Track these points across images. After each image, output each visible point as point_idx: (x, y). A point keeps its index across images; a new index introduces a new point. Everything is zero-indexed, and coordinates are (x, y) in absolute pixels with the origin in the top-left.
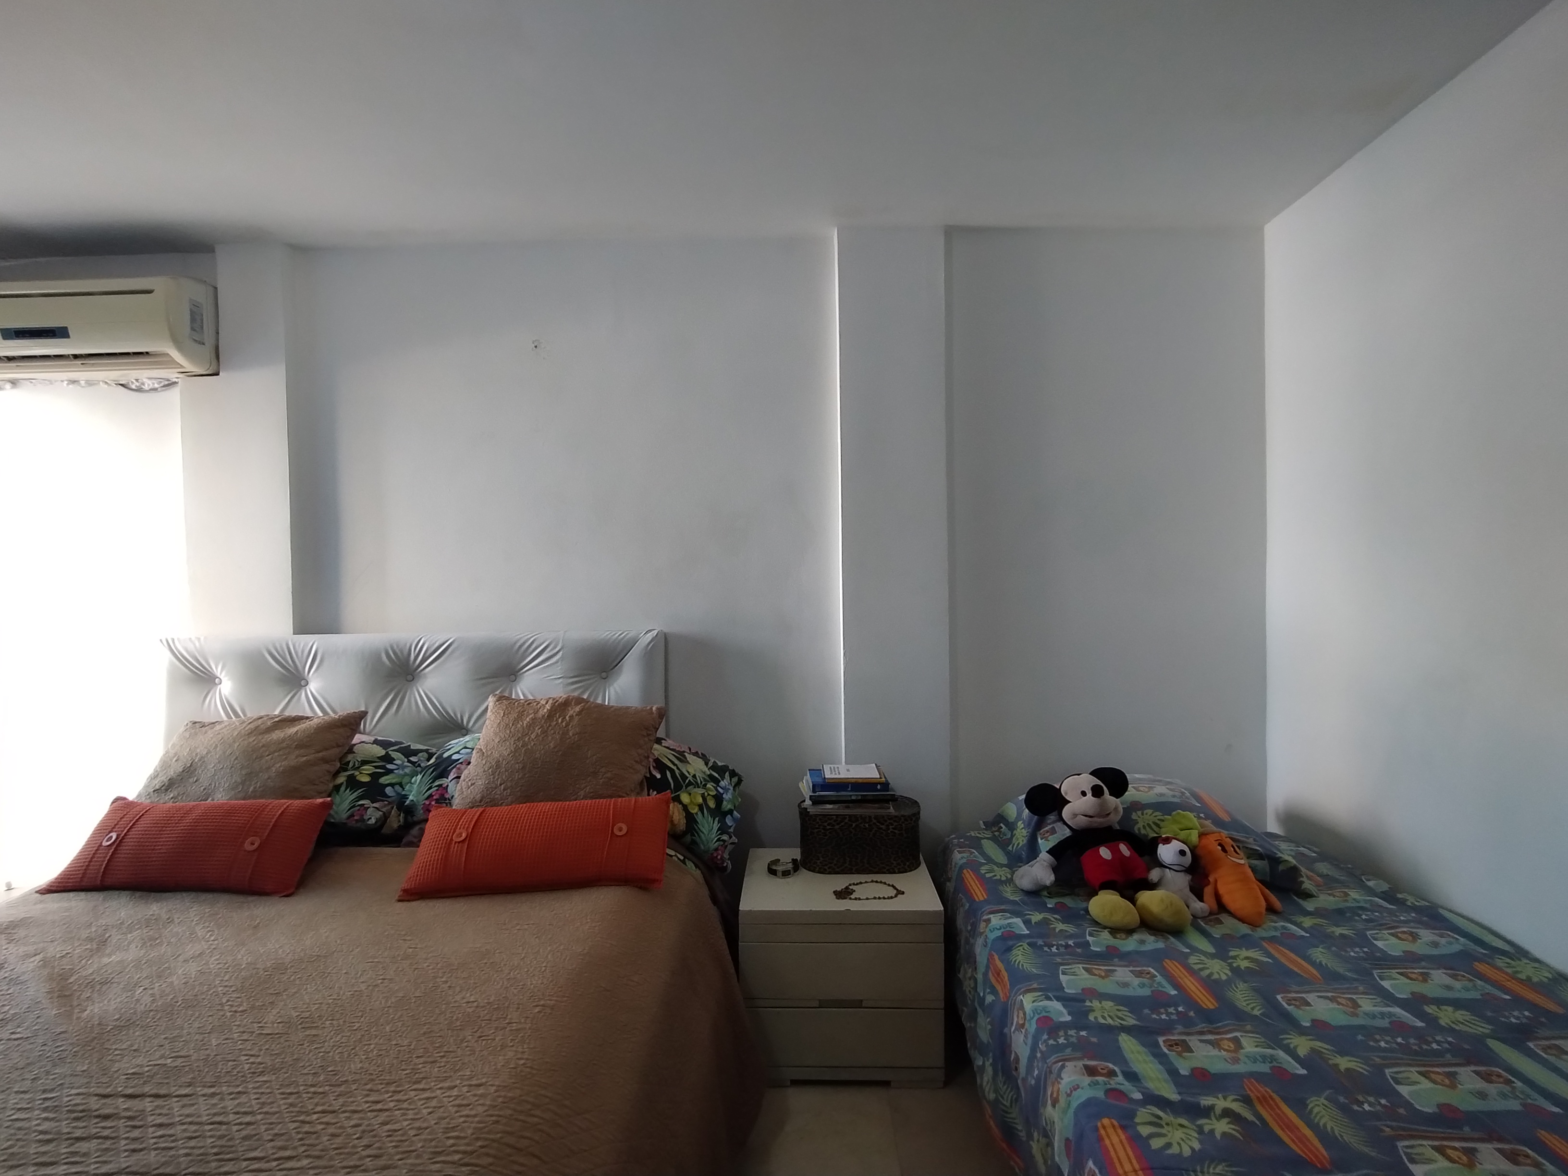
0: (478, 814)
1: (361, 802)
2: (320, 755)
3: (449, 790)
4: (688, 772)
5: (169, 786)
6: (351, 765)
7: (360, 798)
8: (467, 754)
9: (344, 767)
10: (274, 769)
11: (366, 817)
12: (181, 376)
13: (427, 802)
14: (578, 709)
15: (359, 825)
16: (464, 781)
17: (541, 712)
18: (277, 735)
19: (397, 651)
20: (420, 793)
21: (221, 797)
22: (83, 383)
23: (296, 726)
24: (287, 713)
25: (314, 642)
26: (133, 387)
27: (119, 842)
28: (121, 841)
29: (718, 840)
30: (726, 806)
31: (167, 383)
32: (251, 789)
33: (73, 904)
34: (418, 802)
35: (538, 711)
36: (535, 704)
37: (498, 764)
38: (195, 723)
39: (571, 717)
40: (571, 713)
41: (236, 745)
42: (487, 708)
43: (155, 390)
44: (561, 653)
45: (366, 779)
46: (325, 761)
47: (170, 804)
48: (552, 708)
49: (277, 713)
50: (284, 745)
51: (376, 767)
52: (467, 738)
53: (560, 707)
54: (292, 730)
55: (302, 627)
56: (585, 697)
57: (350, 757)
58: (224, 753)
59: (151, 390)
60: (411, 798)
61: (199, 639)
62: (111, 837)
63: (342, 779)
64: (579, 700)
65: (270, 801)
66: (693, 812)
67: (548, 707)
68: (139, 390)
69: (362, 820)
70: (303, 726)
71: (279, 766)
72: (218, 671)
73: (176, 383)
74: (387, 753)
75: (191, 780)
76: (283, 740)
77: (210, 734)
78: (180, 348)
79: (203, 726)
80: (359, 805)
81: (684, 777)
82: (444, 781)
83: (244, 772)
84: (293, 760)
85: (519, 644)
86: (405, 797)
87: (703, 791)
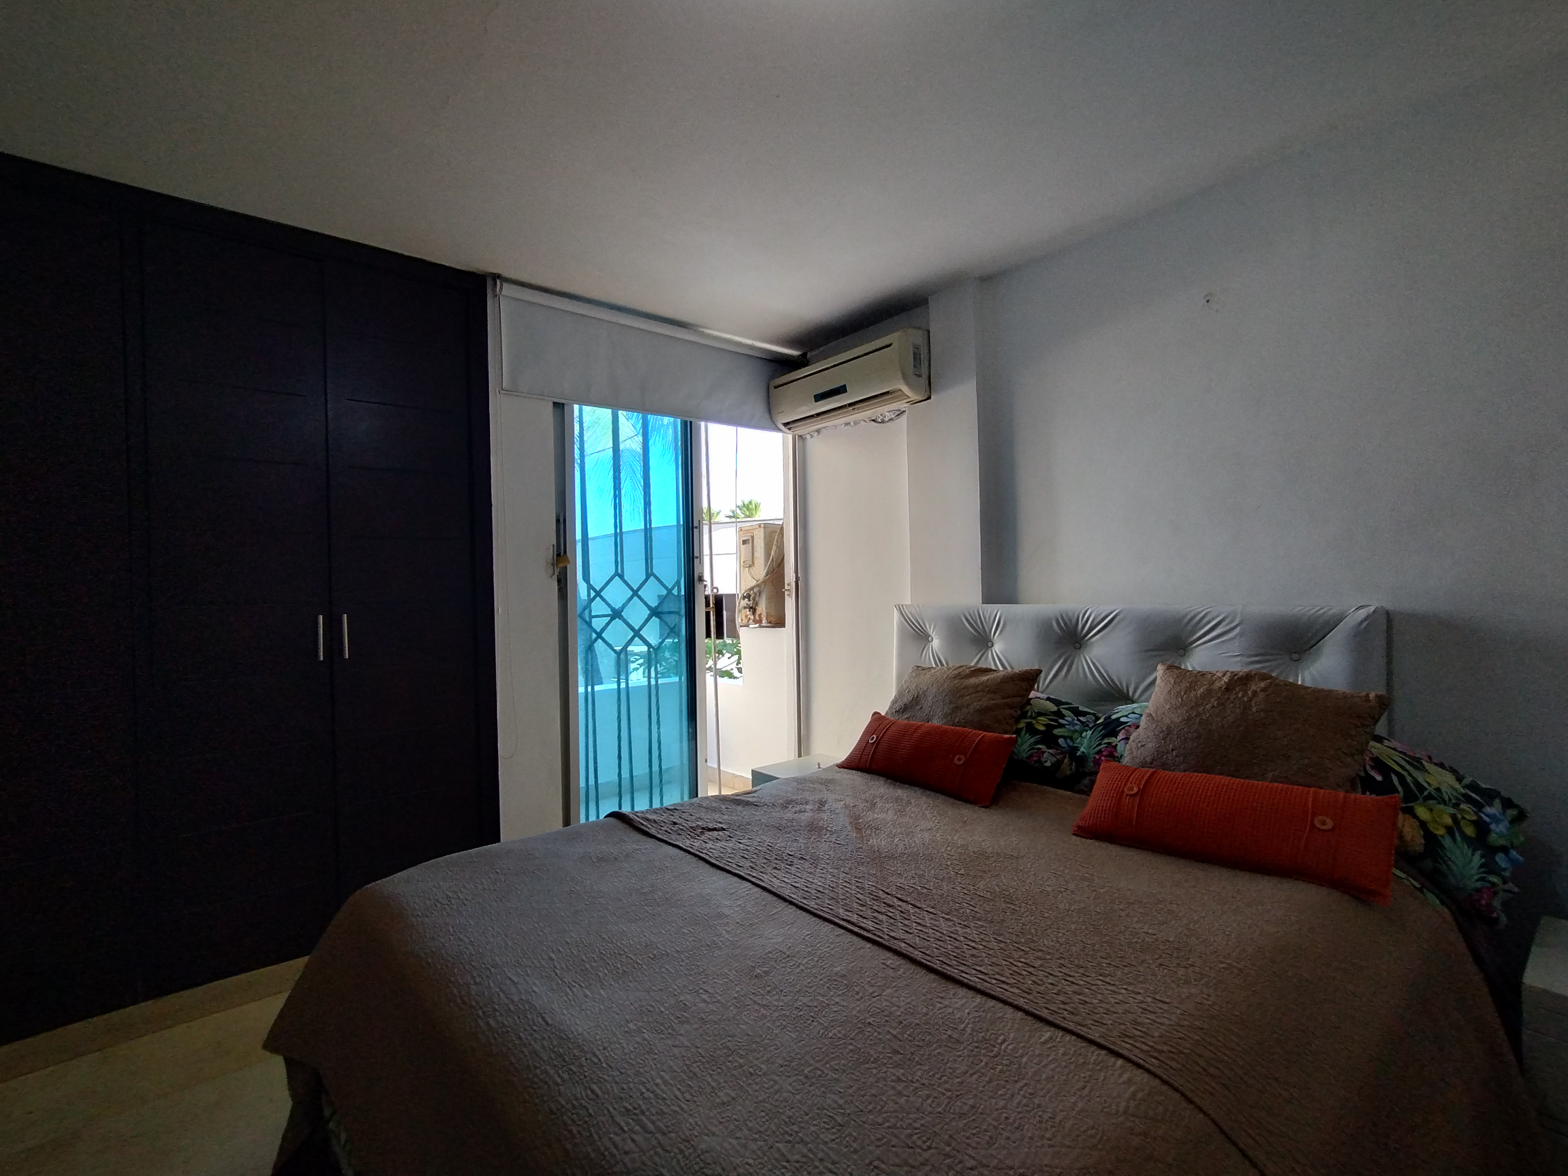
0: (1148, 774)
1: (1039, 746)
2: (1006, 701)
3: (1118, 748)
4: (1428, 783)
5: (905, 709)
6: (1029, 714)
7: (1037, 743)
8: (1137, 719)
9: (1024, 715)
10: (972, 706)
11: (1043, 760)
12: (907, 405)
13: (1097, 757)
14: (1262, 684)
15: (1037, 765)
16: (1134, 742)
17: (1218, 684)
18: (973, 681)
19: (1066, 619)
20: (1090, 747)
21: (936, 722)
22: (852, 423)
23: (986, 675)
24: (979, 666)
25: (998, 610)
26: (880, 420)
27: (878, 742)
28: (879, 742)
29: (1482, 879)
30: (1494, 839)
31: (899, 413)
32: (957, 720)
33: (855, 777)
34: (1089, 754)
35: (1214, 682)
36: (1210, 675)
37: (1169, 731)
38: (919, 667)
39: (1255, 693)
40: (1254, 688)
41: (946, 685)
42: (1155, 679)
43: (891, 419)
44: (1239, 628)
45: (1042, 728)
46: (1011, 707)
47: (906, 722)
48: (1230, 681)
49: (972, 664)
50: (980, 688)
51: (1050, 720)
52: (1135, 705)
53: (1240, 681)
54: (985, 678)
55: (989, 598)
56: (1274, 675)
57: (1028, 708)
58: (938, 690)
59: (889, 420)
60: (1082, 749)
61: (918, 606)
62: (873, 738)
63: (1022, 725)
64: (1264, 677)
65: (970, 730)
66: (1438, 833)
67: (1226, 679)
68: (883, 422)
69: (1039, 761)
70: (992, 676)
71: (977, 705)
72: (930, 631)
73: (904, 411)
74: (1059, 709)
75: (918, 707)
76: (978, 685)
77: (928, 675)
78: (908, 384)
79: (924, 669)
80: (1037, 748)
81: (1421, 788)
82: (1112, 740)
83: (952, 706)
84: (985, 702)
85: (1189, 617)
86: (1077, 749)
87: (1452, 811)
